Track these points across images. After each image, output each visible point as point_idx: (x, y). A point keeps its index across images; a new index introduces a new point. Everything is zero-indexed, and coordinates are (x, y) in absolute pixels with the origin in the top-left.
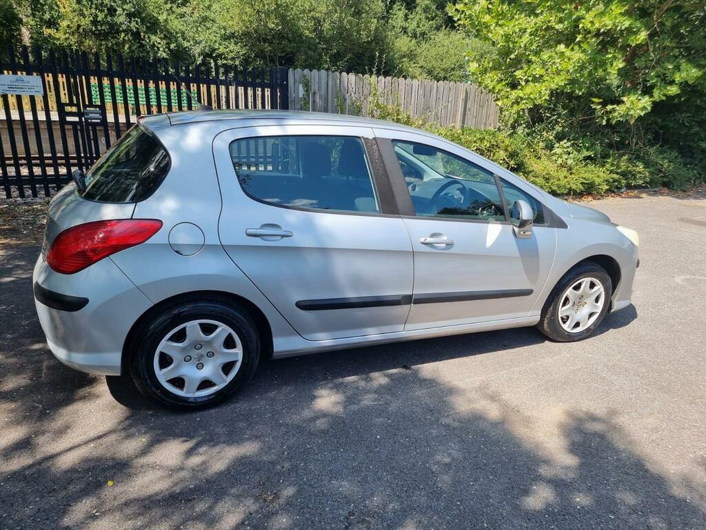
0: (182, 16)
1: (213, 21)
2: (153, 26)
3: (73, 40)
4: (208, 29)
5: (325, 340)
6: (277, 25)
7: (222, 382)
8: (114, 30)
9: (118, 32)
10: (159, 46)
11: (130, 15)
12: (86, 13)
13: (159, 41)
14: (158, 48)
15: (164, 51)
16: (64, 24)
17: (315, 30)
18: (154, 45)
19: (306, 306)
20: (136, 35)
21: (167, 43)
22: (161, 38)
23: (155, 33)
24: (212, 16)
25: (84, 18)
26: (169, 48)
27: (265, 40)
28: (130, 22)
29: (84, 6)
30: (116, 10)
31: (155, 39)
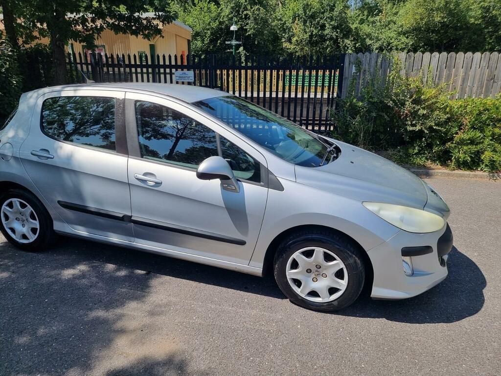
0: (373, 22)
1: (395, 23)
2: (347, 33)
3: (298, 48)
4: (390, 29)
5: (82, 232)
6: (443, 18)
7: (32, 238)
8: (323, 38)
9: (325, 40)
10: (349, 46)
11: (334, 28)
12: (307, 30)
13: (349, 42)
14: (348, 48)
15: (351, 50)
16: (294, 40)
17: (483, 17)
18: (345, 46)
19: (64, 205)
20: (336, 41)
21: (355, 44)
22: (351, 41)
23: (348, 38)
24: (395, 19)
25: (306, 34)
26: (355, 47)
27: (433, 32)
28: (333, 33)
29: (307, 26)
30: (325, 26)
31: (347, 42)
